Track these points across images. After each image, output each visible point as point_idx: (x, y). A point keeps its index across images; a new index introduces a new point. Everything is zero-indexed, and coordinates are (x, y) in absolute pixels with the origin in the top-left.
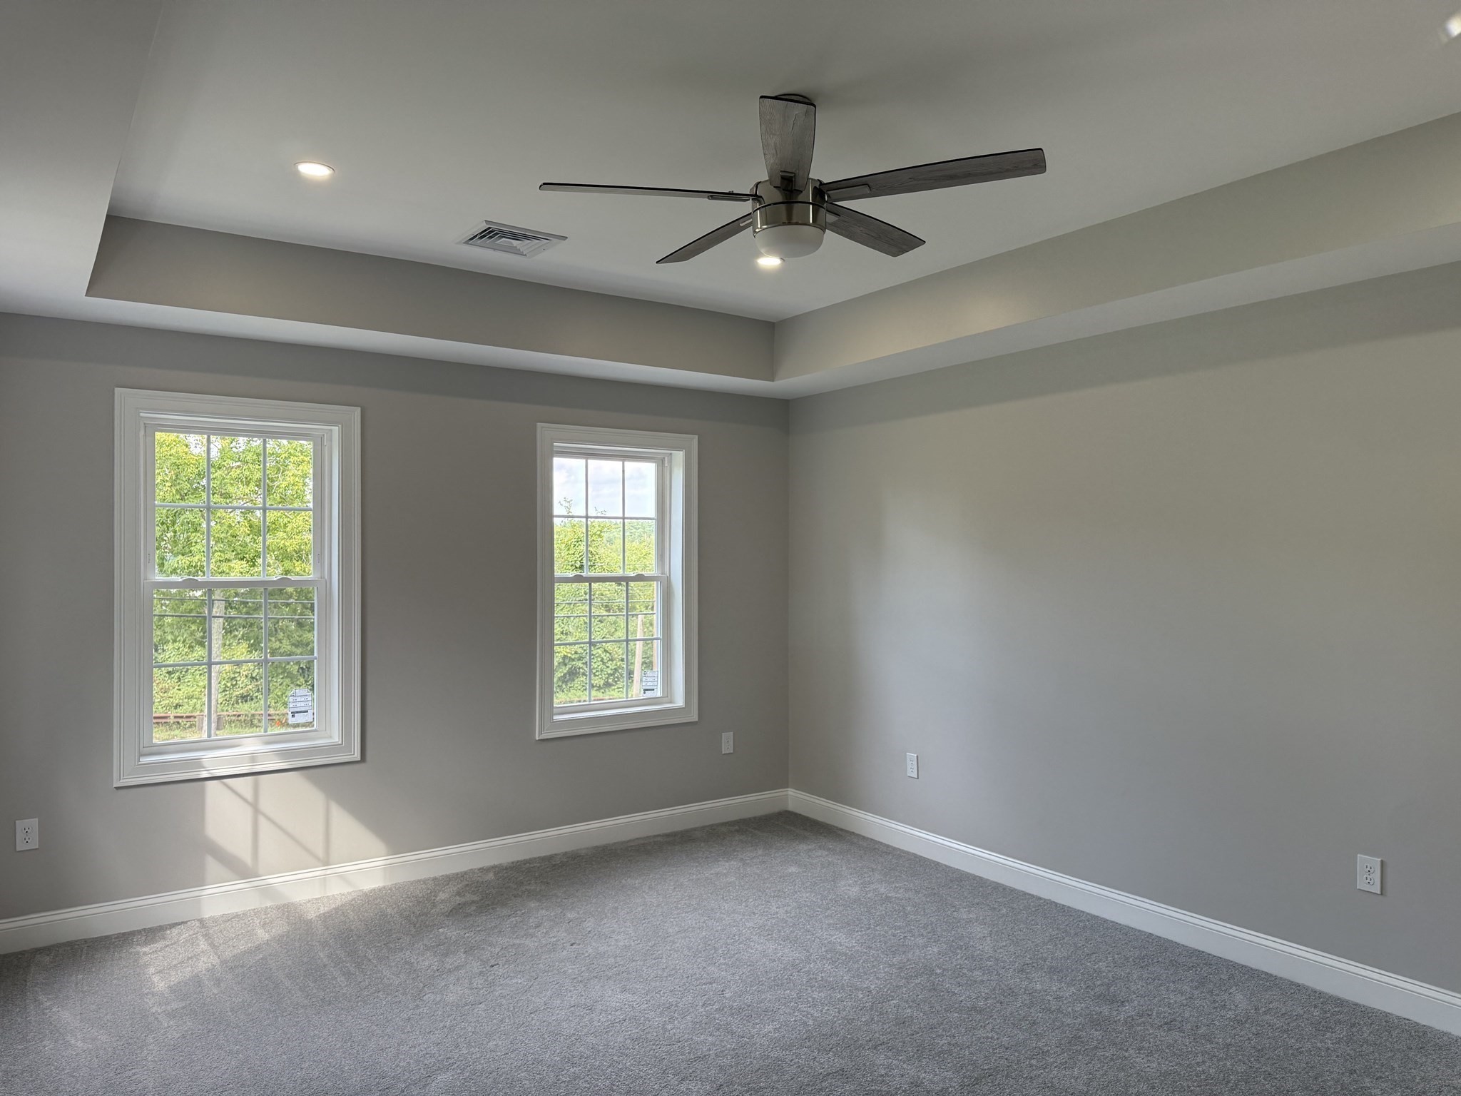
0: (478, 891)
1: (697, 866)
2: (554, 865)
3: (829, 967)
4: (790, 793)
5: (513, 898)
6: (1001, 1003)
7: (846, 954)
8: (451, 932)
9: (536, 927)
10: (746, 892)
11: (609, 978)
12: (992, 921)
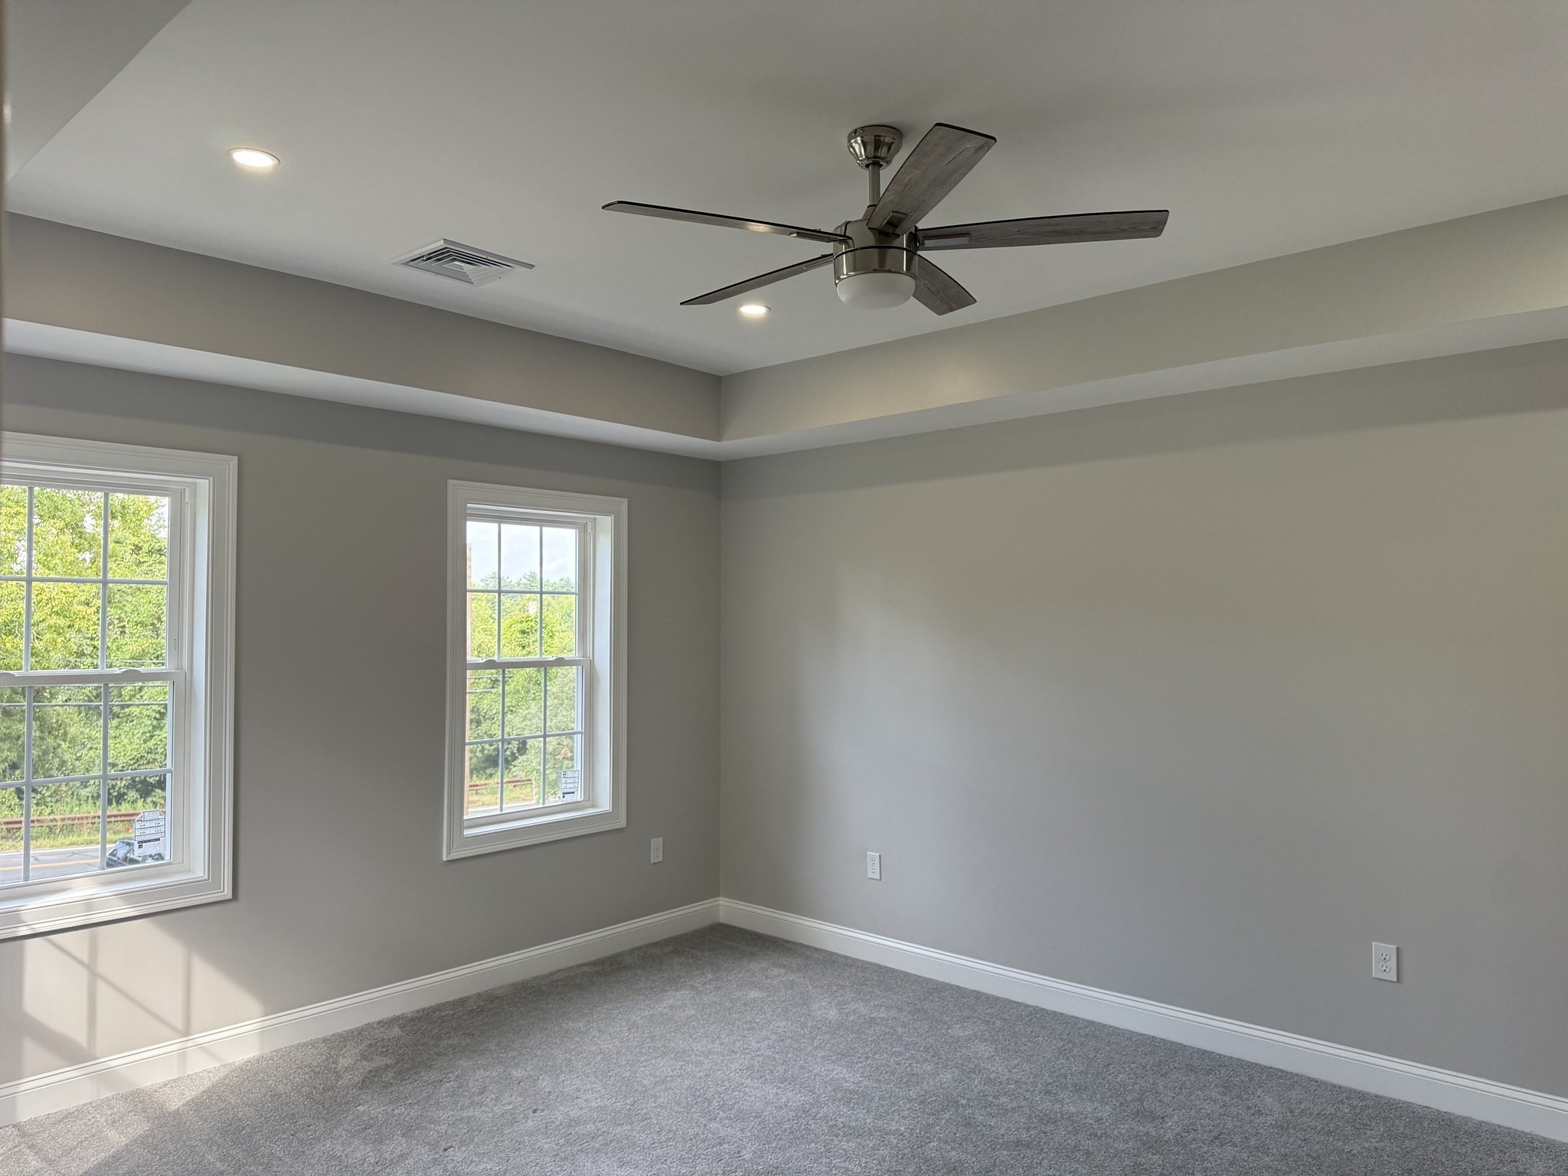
0: (387, 1051)
1: (644, 1000)
2: (472, 1011)
3: (845, 1110)
4: (721, 903)
5: (436, 1057)
6: (1045, 1133)
7: (857, 1092)
8: (372, 1108)
9: (481, 1093)
10: (713, 1026)
11: (598, 1151)
12: (992, 1036)
